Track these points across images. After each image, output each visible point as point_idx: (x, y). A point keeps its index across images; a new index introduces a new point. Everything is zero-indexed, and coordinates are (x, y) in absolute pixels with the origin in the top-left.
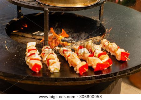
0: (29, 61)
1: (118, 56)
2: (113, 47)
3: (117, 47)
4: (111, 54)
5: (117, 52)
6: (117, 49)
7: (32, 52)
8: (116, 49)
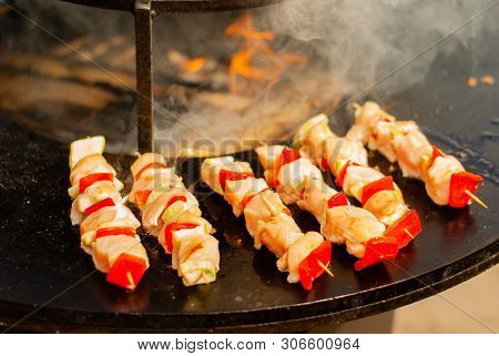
0: (94, 240)
1: (439, 187)
2: (411, 145)
3: (430, 149)
4: (405, 174)
5: (433, 172)
6: (433, 160)
7: (99, 191)
8: (426, 158)
